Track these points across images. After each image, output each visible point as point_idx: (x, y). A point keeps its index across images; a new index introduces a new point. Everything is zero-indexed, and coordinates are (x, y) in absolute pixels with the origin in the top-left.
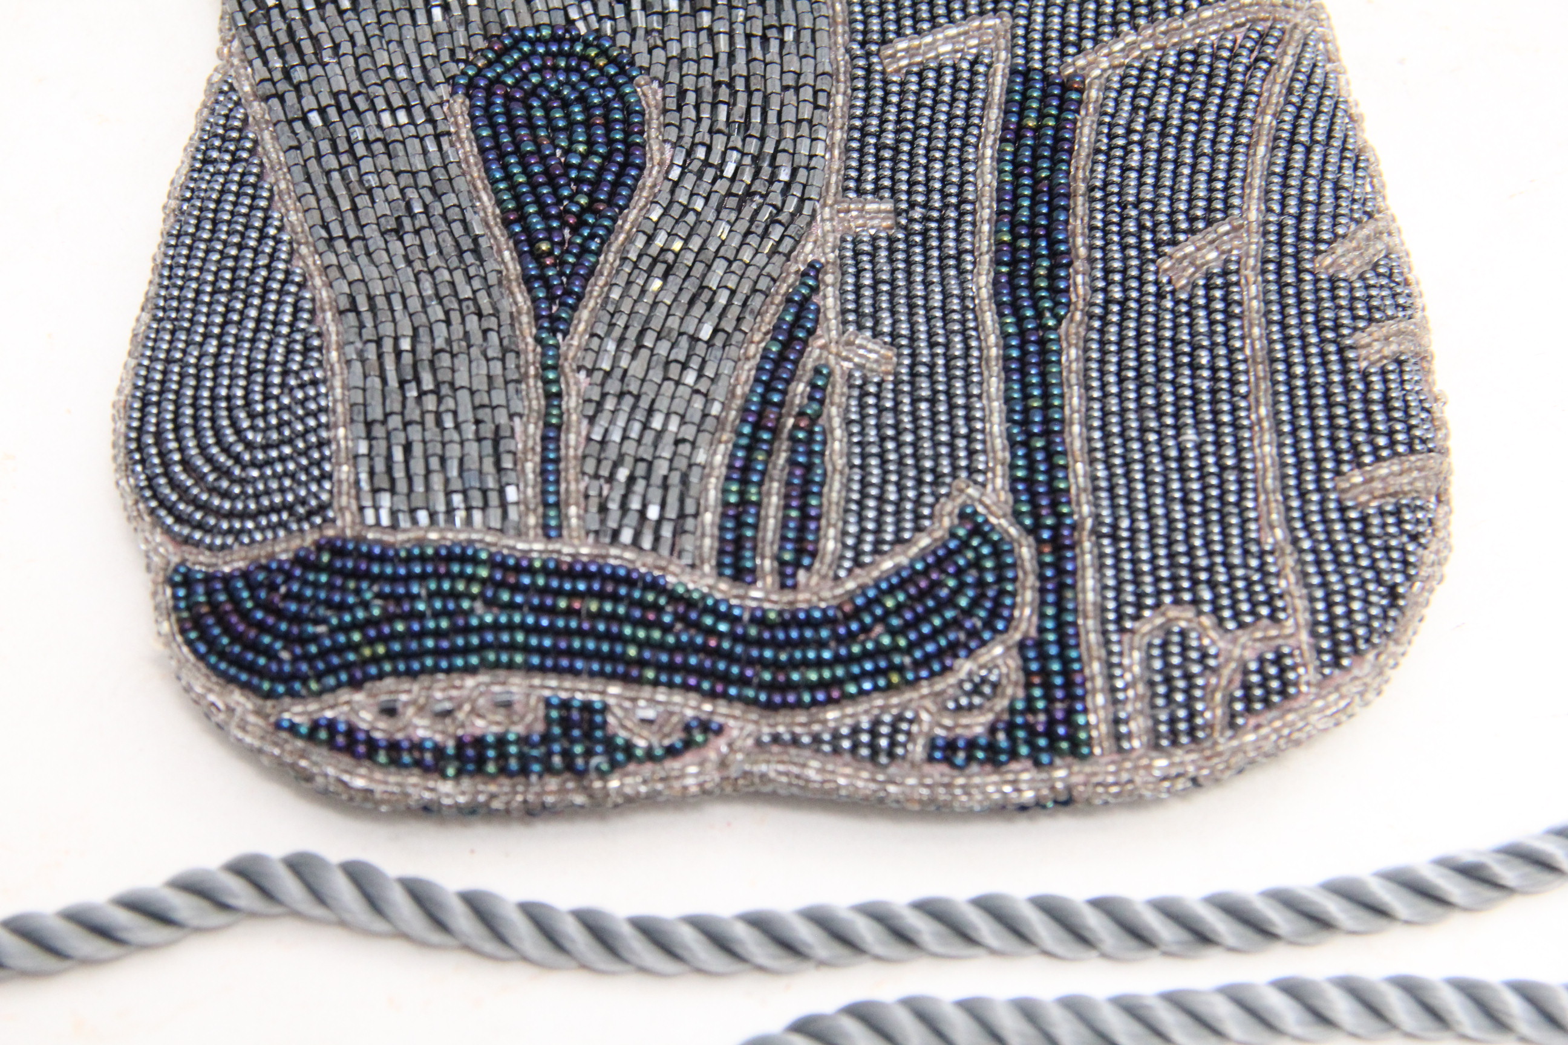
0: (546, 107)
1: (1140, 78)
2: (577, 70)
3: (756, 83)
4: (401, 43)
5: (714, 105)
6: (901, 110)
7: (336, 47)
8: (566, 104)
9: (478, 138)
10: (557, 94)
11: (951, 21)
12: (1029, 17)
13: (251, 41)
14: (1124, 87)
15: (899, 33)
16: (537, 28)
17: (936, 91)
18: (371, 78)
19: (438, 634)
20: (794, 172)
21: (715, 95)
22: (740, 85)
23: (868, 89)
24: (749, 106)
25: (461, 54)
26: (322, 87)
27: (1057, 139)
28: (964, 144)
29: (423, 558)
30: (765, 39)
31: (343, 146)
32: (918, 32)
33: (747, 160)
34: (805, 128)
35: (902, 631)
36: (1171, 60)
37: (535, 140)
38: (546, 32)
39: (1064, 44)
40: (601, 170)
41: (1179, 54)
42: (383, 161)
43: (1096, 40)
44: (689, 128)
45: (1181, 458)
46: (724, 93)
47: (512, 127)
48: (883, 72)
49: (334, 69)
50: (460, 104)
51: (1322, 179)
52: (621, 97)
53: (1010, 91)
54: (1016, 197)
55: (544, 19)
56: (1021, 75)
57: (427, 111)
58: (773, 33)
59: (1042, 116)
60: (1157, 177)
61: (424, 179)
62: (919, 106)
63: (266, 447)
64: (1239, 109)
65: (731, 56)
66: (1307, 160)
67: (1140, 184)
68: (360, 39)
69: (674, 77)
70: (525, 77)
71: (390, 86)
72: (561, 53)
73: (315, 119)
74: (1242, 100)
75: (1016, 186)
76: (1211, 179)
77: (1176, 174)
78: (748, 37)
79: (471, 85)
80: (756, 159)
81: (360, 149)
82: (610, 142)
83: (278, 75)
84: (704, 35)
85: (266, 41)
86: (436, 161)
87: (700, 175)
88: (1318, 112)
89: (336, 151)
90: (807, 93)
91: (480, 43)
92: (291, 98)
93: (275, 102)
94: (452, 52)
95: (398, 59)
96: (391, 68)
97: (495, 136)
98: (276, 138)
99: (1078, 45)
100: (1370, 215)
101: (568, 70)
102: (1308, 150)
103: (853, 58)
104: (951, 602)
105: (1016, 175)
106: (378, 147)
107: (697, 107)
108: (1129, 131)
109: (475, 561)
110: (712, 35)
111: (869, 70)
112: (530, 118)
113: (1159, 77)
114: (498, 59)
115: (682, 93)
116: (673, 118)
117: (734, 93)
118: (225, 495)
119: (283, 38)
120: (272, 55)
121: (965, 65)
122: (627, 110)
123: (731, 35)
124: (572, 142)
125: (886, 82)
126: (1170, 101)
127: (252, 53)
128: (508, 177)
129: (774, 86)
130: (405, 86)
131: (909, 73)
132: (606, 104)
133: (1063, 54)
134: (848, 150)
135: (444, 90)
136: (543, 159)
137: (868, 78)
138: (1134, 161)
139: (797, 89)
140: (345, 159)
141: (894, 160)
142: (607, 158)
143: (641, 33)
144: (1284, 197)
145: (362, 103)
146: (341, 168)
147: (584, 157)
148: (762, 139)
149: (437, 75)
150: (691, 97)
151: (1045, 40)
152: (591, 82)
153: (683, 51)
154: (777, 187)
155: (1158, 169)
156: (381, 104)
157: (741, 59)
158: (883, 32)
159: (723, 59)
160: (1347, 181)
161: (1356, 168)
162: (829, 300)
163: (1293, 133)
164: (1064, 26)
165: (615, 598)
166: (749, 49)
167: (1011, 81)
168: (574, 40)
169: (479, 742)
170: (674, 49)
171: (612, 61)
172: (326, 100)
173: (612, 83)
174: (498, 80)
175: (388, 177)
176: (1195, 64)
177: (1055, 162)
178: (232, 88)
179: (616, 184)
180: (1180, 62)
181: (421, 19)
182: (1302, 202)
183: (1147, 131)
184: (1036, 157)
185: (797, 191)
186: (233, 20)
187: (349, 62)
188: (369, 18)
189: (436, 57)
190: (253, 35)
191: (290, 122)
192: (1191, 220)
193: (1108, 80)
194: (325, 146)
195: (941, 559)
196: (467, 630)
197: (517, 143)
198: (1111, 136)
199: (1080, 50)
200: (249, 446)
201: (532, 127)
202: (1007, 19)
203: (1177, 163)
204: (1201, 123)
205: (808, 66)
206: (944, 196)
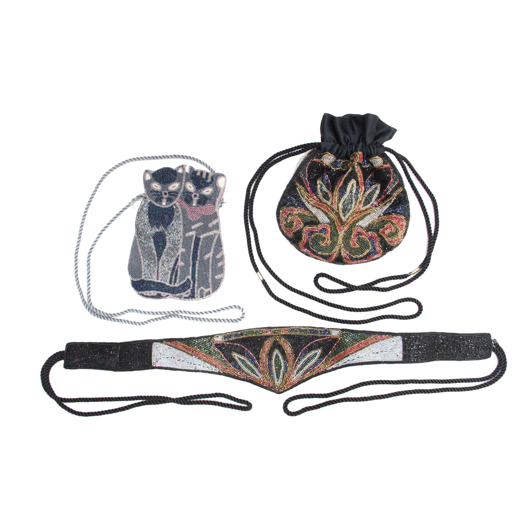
0: (159, 239)
1: (205, 238)
6: (186, 240)
8: (161, 239)
11: (191, 231)
12: (197, 231)
15: (187, 233)
17: (189, 238)
19: (149, 288)
20: (178, 246)
27: (198, 244)
28: (191, 244)
29: (148, 282)
35: (182, 289)
38: (159, 232)
40: (163, 246)
45: (204, 274)
47: (156, 241)
48: (185, 237)
50: (152, 239)
53: (195, 239)
54: (194, 249)
56: (196, 237)
57: (150, 240)
59: (197, 241)
62: (188, 240)
63: (137, 271)
66: (217, 247)
67: (204, 249)
68: (145, 233)
69: (169, 237)
70: (157, 236)
71: (147, 238)
72: (160, 234)
74: (212, 241)
76: (209, 249)
77: (206, 248)
78: (175, 233)
79: (153, 237)
83: (139, 236)
86: (150, 245)
87: (170, 246)
88: (218, 242)
89: (143, 244)
91: (154, 233)
92: (140, 239)
93: (138, 239)
94: (152, 234)
96: (147, 236)
97: (155, 243)
98: (138, 242)
100: (222, 251)
101: (161, 236)
102: (217, 245)
103: (183, 235)
104: (186, 286)
108: (204, 243)
109: (152, 282)
114: (155, 235)
116: (169, 241)
118: (135, 275)
120: (138, 234)
121: (192, 236)
126: (207, 241)
128: (156, 246)
131: (187, 237)
132: (164, 239)
134: (182, 244)
136: (159, 244)
138: (204, 247)
141: (185, 245)
142: (164, 244)
143: (167, 232)
144: (214, 251)
146: (143, 246)
147: (162, 244)
149: (151, 236)
151: (198, 234)
160: (220, 248)
161: (221, 246)
162: (179, 258)
164: (200, 233)
165: (162, 285)
169: (152, 296)
171: (164, 235)
172: (142, 239)
173: (164, 237)
174: (155, 237)
176: (209, 237)
177: (198, 246)
178: (136, 237)
181: (150, 231)
184: (196, 246)
185: (178, 248)
187: (144, 235)
188: (146, 231)
190: (137, 232)
192: (207, 253)
193: (203, 238)
195: (185, 283)
196: (151, 288)
197: (157, 243)
198: (202, 244)
199: (201, 235)
200: (136, 271)
201: (158, 241)
202: (195, 232)
204: (209, 243)
205: (179, 236)
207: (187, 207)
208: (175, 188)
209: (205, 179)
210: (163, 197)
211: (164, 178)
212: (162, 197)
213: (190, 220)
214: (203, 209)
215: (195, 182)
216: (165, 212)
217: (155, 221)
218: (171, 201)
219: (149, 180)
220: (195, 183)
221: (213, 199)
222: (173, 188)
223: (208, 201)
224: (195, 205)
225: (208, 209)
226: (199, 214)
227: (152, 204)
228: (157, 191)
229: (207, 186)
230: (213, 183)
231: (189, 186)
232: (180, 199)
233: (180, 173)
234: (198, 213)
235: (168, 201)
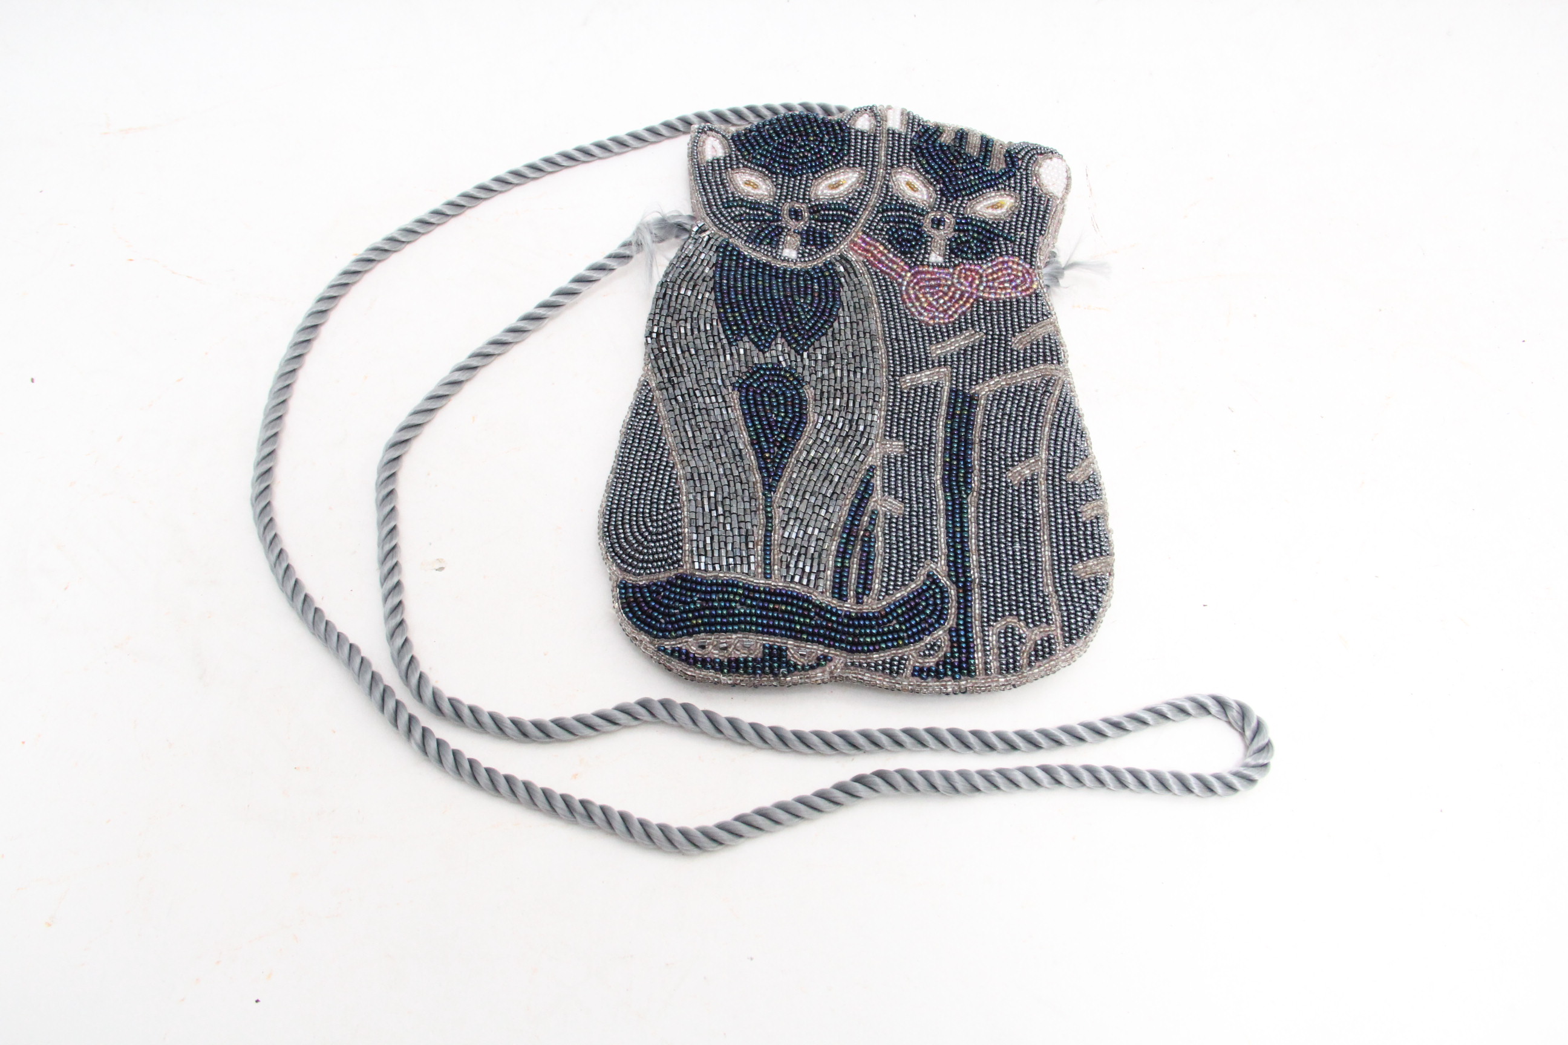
0: (769, 397)
1: (1001, 396)
2: (782, 382)
3: (851, 391)
4: (714, 369)
5: (835, 398)
6: (908, 404)
7: (689, 369)
8: (777, 396)
9: (743, 409)
10: (773, 391)
11: (928, 368)
12: (957, 368)
13: (656, 366)
14: (994, 399)
15: (907, 372)
16: (767, 364)
17: (921, 397)
18: (702, 383)
19: (722, 616)
20: (865, 427)
21: (835, 394)
22: (845, 391)
23: (895, 395)
24: (848, 399)
25: (737, 374)
26: (683, 386)
27: (968, 420)
28: (932, 419)
29: (717, 584)
30: (855, 372)
31: (690, 410)
32: (914, 372)
33: (847, 422)
34: (869, 410)
35: (904, 623)
36: (1013, 390)
37: (765, 410)
38: (770, 366)
39: (971, 380)
40: (790, 424)
41: (1016, 387)
42: (706, 417)
43: (983, 379)
44: (824, 408)
45: (1014, 555)
46: (839, 394)
47: (756, 405)
48: (901, 388)
49: (688, 379)
50: (736, 395)
51: (1069, 442)
52: (799, 394)
53: (950, 399)
54: (952, 443)
55: (769, 360)
56: (954, 392)
57: (723, 397)
58: (858, 370)
59: (962, 410)
60: (1007, 438)
61: (721, 425)
62: (914, 403)
63: (657, 534)
64: (1039, 411)
65: (842, 378)
66: (1064, 434)
67: (1000, 441)
68: (698, 367)
69: (819, 386)
70: (761, 384)
71: (709, 386)
72: (776, 375)
73: (680, 398)
74: (1040, 408)
75: (952, 438)
76: (1027, 440)
77: (1014, 437)
78: (849, 371)
79: (741, 386)
80: (851, 421)
81: (697, 412)
82: (794, 412)
83: (666, 380)
84: (831, 369)
85: (662, 366)
86: (726, 418)
87: (828, 427)
88: (1068, 414)
89: (687, 413)
90: (871, 396)
91: (744, 369)
92: (671, 390)
93: (664, 391)
94: (733, 373)
95: (713, 376)
96: (710, 379)
97: (749, 408)
98: (664, 406)
99: (976, 381)
100: (1087, 456)
101: (778, 382)
102: (1064, 430)
103: (889, 382)
104: (923, 612)
105: (952, 433)
106: (704, 412)
107: (828, 399)
108: (996, 418)
109: (738, 587)
110: (835, 370)
111: (895, 387)
112: (763, 401)
113: (1008, 396)
114: (751, 376)
115: (822, 393)
116: (819, 403)
117: (842, 394)
118: (641, 553)
119: (668, 365)
120: (664, 371)
121: (933, 387)
122: (801, 399)
123: (842, 370)
124: (779, 412)
125: (902, 392)
126: (1012, 406)
127: (656, 370)
128: (754, 425)
129: (858, 392)
130: (715, 387)
131: (911, 389)
132: (793, 395)
133: (971, 384)
134: (886, 419)
135: (730, 388)
136: (768, 419)
137: (895, 390)
138: (998, 431)
139: (867, 393)
140: (691, 416)
141: (904, 424)
142: (793, 418)
143: (807, 367)
144: (1055, 449)
145: (698, 393)
146: (689, 420)
147: (783, 418)
148: (853, 413)
149: (728, 383)
150: (826, 395)
151: (964, 378)
152: (787, 387)
153: (823, 375)
154: (859, 433)
155: (1007, 435)
156: (705, 394)
157: (845, 380)
158: (901, 372)
159: (838, 380)
160: (1079, 443)
161: (1082, 437)
162: (878, 482)
163: (1059, 423)
164: (971, 373)
165: (792, 605)
166: (849, 376)
167: (950, 395)
168: (781, 369)
169: (737, 660)
170: (819, 375)
171: (796, 379)
172: (684, 391)
173: (795, 388)
174: (751, 385)
175: (707, 424)
176: (1022, 392)
177: (967, 429)
178: (648, 384)
179: (796, 430)
180: (1016, 391)
181: (722, 359)
182: (1062, 452)
183: (1003, 418)
184: (960, 427)
185: (866, 436)
186: (649, 357)
187: (693, 376)
188: (702, 358)
189: (727, 375)
190: (657, 363)
191: (670, 400)
192: (1020, 456)
193: (988, 396)
194: (683, 410)
195: (919, 594)
196: (734, 615)
197: (757, 411)
198: (989, 420)
199: (977, 383)
200: (651, 533)
201: (764, 405)
202: (949, 369)
203: (1015, 433)
204: (1023, 416)
205: (872, 384)
206: (924, 440)
207: (903, 270)
208: (842, 188)
209: (978, 160)
210: (783, 228)
211: (790, 153)
212: (778, 227)
213: (920, 322)
214: (981, 277)
215: (932, 167)
216: (798, 284)
217: (751, 320)
218: (822, 244)
219: (718, 160)
220: (936, 173)
221: (1021, 238)
222: (834, 192)
223: (999, 245)
224: (940, 259)
225: (1003, 275)
226: (962, 296)
227: (731, 255)
228: (756, 203)
229: (992, 186)
230: (1015, 175)
231: (908, 184)
232: (864, 232)
233: (863, 133)
234: (954, 293)
235: (808, 243)
